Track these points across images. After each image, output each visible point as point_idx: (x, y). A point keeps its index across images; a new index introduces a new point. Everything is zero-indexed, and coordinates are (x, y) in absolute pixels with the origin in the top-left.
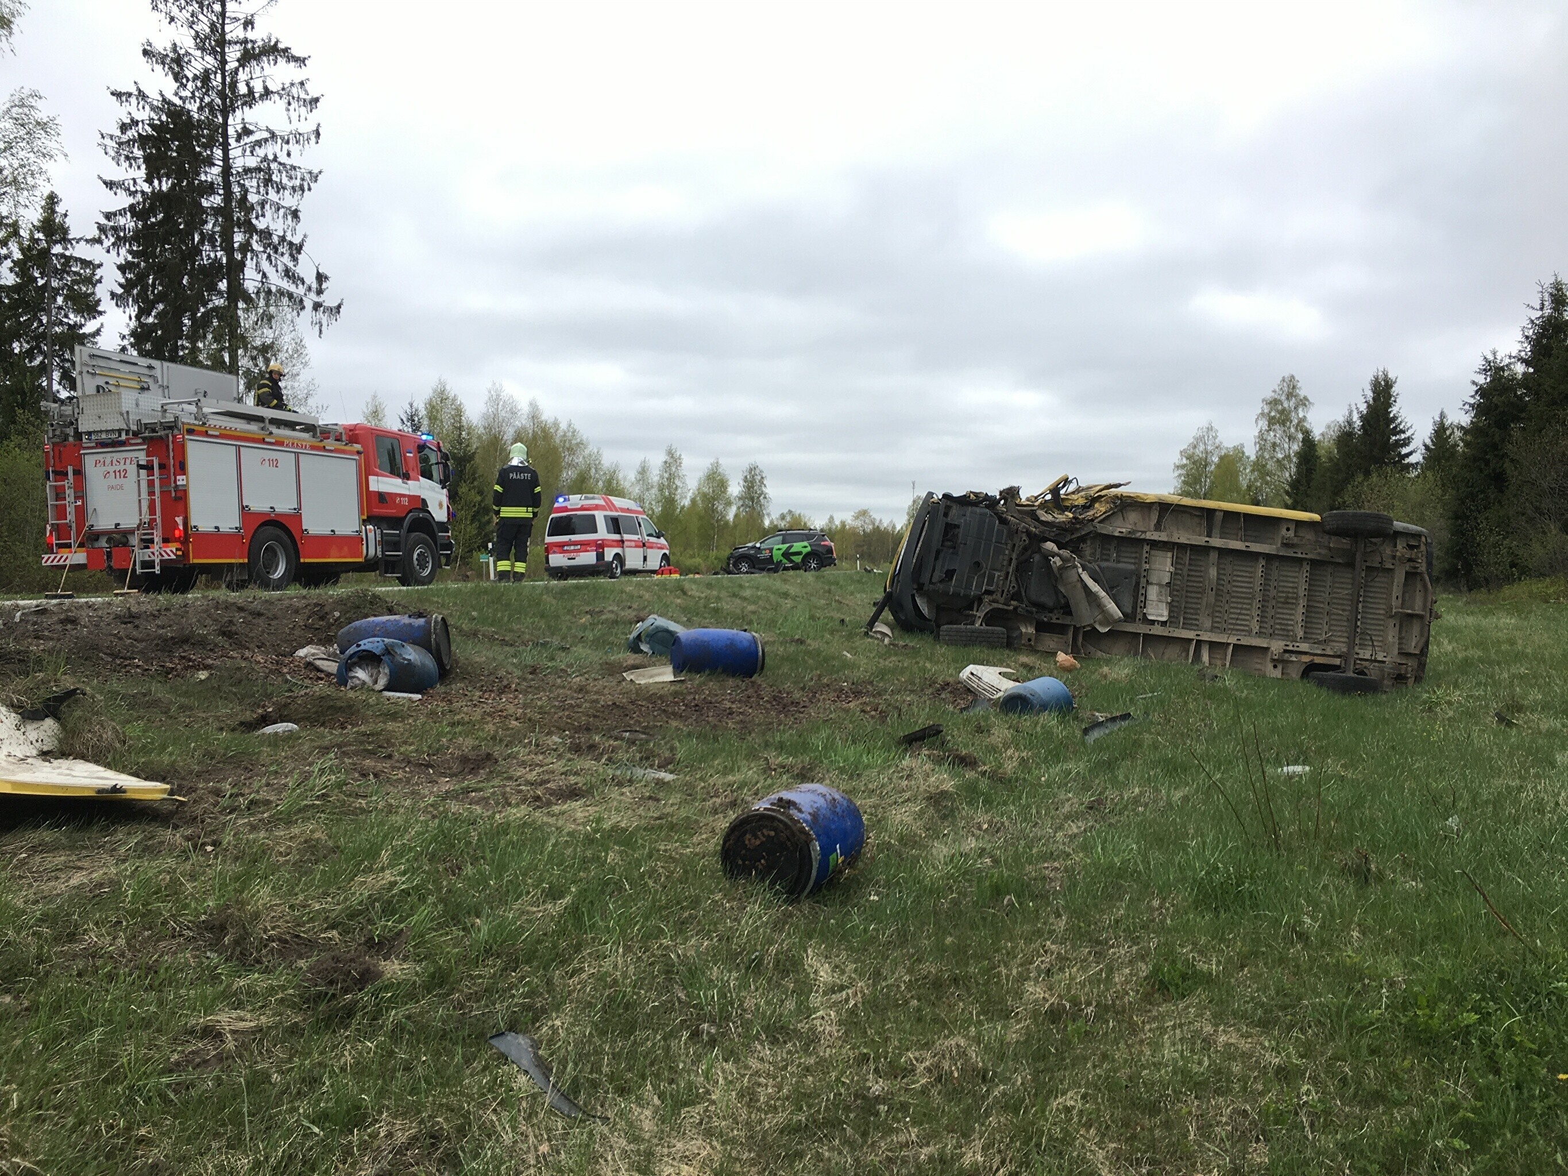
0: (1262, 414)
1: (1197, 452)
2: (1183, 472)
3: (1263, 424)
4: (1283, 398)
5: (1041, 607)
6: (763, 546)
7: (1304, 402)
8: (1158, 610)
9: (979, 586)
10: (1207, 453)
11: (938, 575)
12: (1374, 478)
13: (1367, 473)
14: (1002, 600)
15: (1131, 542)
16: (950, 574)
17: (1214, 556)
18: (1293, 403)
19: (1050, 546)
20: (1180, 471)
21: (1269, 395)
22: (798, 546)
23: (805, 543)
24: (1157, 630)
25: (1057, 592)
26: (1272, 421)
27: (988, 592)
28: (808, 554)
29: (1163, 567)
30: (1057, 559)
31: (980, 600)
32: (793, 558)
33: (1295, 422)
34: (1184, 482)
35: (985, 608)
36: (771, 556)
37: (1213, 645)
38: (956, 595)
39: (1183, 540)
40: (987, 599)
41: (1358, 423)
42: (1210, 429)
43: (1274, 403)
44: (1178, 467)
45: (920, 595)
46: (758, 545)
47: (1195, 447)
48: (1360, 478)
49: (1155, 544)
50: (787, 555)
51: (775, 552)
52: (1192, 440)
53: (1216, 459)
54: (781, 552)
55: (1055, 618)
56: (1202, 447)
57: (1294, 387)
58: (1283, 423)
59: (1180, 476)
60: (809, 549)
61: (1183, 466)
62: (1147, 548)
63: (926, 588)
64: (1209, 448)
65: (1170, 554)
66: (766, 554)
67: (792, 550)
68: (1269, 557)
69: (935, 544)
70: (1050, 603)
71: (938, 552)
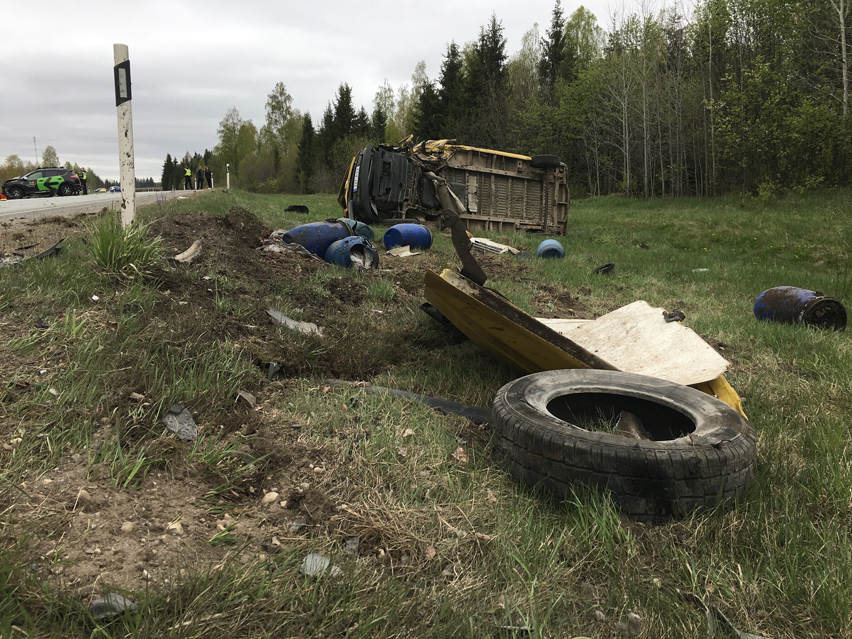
0: (268, 104)
1: (229, 123)
2: (223, 135)
3: (269, 109)
4: (278, 95)
5: (429, 207)
6: (30, 178)
7: (289, 98)
8: (473, 208)
9: (402, 197)
10: (234, 124)
11: (382, 191)
12: (346, 140)
13: (342, 138)
14: (411, 204)
15: (461, 171)
16: (388, 190)
17: (493, 178)
18: (283, 98)
19: (432, 174)
20: (221, 134)
21: (271, 93)
22: (54, 179)
23: (60, 177)
24: (474, 217)
25: (435, 198)
26: (274, 108)
27: (406, 200)
28: (62, 184)
29: (473, 184)
30: (436, 181)
31: (401, 205)
32: (53, 186)
33: (285, 109)
34: (223, 141)
35: (405, 210)
36: (36, 185)
37: (494, 222)
38: (391, 202)
39: (482, 170)
40: (405, 203)
41: (334, 111)
42: (235, 110)
43: (274, 97)
44: (219, 132)
45: (373, 203)
46: (26, 178)
47: (227, 121)
48: (339, 140)
49: (472, 173)
50: (47, 184)
51: (38, 182)
52: (225, 117)
53: (239, 127)
54: (43, 182)
55: (433, 213)
56: (231, 121)
57: (283, 89)
58: (279, 109)
59: (221, 137)
60: (63, 180)
61: (222, 132)
62: (467, 174)
63: (376, 199)
64: (235, 121)
65: (475, 178)
66: (32, 184)
67: (51, 181)
68: (513, 178)
69: (379, 173)
70: (432, 205)
71: (381, 177)
